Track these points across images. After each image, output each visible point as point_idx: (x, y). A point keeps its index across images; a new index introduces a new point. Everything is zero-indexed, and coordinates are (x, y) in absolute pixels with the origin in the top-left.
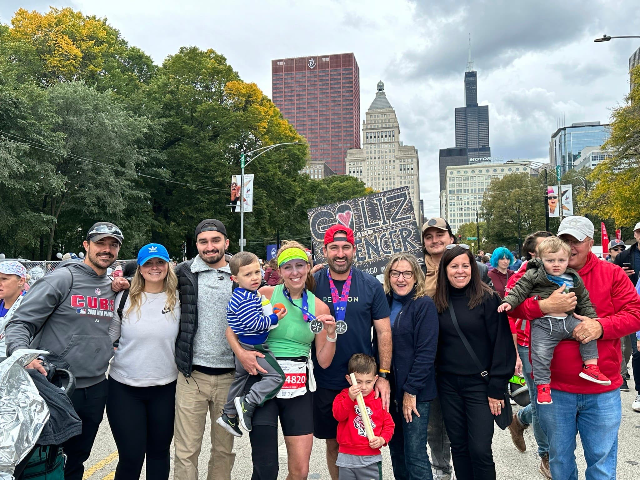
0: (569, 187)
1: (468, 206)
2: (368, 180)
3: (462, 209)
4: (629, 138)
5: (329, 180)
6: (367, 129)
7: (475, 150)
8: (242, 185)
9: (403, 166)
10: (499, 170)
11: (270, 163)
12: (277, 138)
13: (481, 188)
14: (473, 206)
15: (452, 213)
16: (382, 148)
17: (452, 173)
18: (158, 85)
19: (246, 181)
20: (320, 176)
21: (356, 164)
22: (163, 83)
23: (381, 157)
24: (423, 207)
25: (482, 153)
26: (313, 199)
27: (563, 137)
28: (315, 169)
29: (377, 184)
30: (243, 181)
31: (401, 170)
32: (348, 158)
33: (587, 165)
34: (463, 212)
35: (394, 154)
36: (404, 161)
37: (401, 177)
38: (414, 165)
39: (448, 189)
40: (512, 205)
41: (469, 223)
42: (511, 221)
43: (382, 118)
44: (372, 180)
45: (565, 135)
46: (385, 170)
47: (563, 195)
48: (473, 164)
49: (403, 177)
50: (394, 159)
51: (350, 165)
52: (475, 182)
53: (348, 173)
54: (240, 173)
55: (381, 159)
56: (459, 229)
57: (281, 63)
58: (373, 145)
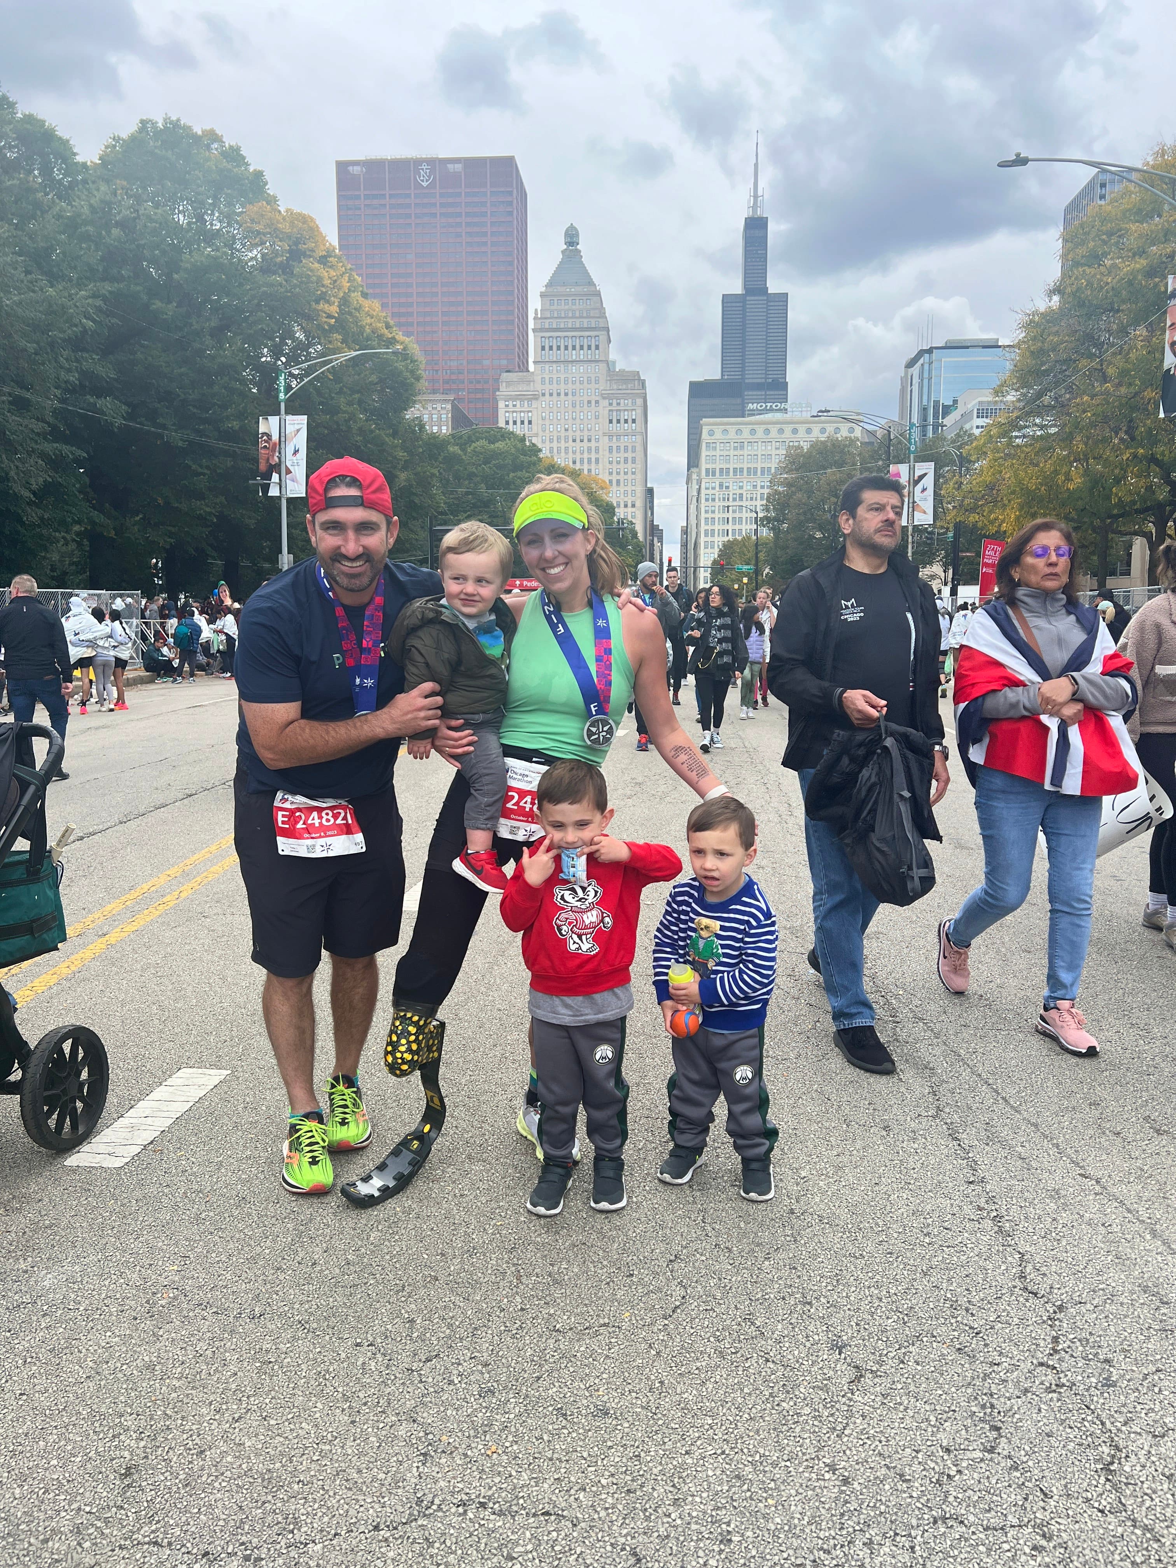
0: (928, 468)
1: (741, 503)
2: (543, 442)
3: (728, 507)
4: (1046, 373)
5: (465, 437)
6: (542, 330)
7: (758, 387)
8: (283, 439)
9: (615, 413)
10: (802, 429)
11: (341, 392)
12: (354, 338)
13: (766, 465)
14: (749, 503)
15: (710, 515)
16: (573, 373)
17: (711, 433)
18: (91, 206)
19: (290, 429)
20: (444, 428)
21: (518, 405)
22: (102, 201)
23: (570, 393)
24: (652, 502)
25: (772, 393)
26: (433, 475)
27: (926, 367)
28: (434, 412)
29: (563, 451)
30: (283, 430)
31: (611, 422)
32: (504, 390)
33: (967, 427)
34: (730, 515)
35: (597, 386)
36: (618, 404)
37: (610, 437)
38: (637, 414)
39: (704, 466)
40: (824, 501)
41: (740, 538)
42: (818, 535)
43: (574, 307)
44: (551, 441)
45: (931, 363)
46: (578, 421)
47: (916, 482)
48: (754, 415)
49: (615, 438)
50: (597, 399)
51: (507, 406)
52: (755, 453)
53: (501, 424)
54: (277, 413)
55: (570, 396)
56: (720, 550)
57: (356, 170)
58: (554, 365)
